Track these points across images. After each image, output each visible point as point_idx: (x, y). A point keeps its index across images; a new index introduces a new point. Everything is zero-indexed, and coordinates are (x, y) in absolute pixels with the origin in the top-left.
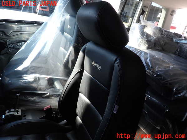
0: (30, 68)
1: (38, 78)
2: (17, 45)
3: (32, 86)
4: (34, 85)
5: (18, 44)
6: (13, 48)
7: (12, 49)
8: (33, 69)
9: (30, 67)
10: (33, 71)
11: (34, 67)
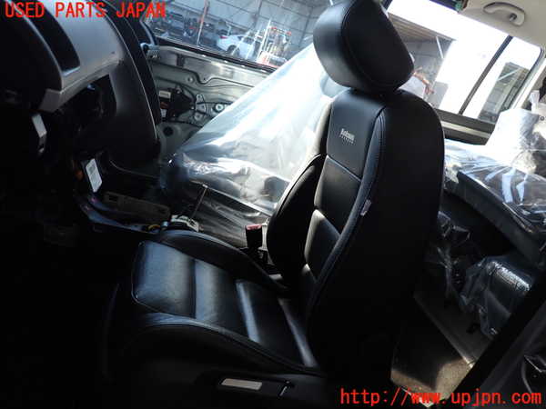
0: (239, 144)
1: (246, 171)
2: (214, 109)
3: (232, 186)
4: (235, 184)
5: (217, 107)
6: (204, 114)
7: (201, 116)
8: (245, 149)
9: (239, 141)
10: (242, 152)
11: (247, 144)
